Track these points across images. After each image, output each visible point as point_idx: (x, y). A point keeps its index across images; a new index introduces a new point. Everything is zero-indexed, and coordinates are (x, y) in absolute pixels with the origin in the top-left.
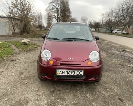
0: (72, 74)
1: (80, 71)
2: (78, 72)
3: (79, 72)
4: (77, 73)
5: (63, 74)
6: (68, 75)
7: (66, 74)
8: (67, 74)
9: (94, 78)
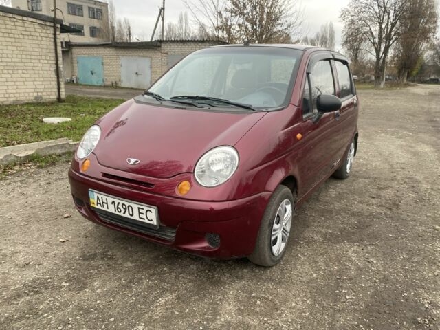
0: (127, 215)
1: (146, 208)
2: (141, 211)
3: (144, 212)
4: (140, 213)
5: (105, 209)
6: (117, 213)
7: (111, 209)
8: (113, 212)
9: (205, 244)
